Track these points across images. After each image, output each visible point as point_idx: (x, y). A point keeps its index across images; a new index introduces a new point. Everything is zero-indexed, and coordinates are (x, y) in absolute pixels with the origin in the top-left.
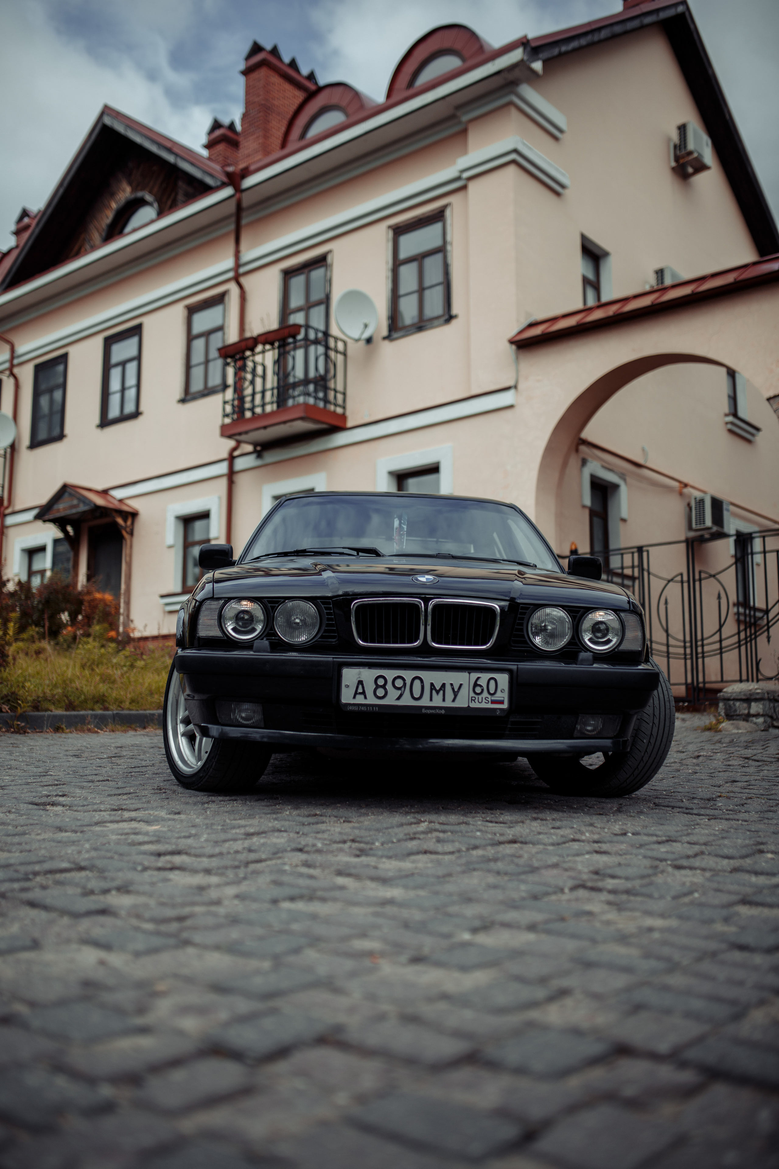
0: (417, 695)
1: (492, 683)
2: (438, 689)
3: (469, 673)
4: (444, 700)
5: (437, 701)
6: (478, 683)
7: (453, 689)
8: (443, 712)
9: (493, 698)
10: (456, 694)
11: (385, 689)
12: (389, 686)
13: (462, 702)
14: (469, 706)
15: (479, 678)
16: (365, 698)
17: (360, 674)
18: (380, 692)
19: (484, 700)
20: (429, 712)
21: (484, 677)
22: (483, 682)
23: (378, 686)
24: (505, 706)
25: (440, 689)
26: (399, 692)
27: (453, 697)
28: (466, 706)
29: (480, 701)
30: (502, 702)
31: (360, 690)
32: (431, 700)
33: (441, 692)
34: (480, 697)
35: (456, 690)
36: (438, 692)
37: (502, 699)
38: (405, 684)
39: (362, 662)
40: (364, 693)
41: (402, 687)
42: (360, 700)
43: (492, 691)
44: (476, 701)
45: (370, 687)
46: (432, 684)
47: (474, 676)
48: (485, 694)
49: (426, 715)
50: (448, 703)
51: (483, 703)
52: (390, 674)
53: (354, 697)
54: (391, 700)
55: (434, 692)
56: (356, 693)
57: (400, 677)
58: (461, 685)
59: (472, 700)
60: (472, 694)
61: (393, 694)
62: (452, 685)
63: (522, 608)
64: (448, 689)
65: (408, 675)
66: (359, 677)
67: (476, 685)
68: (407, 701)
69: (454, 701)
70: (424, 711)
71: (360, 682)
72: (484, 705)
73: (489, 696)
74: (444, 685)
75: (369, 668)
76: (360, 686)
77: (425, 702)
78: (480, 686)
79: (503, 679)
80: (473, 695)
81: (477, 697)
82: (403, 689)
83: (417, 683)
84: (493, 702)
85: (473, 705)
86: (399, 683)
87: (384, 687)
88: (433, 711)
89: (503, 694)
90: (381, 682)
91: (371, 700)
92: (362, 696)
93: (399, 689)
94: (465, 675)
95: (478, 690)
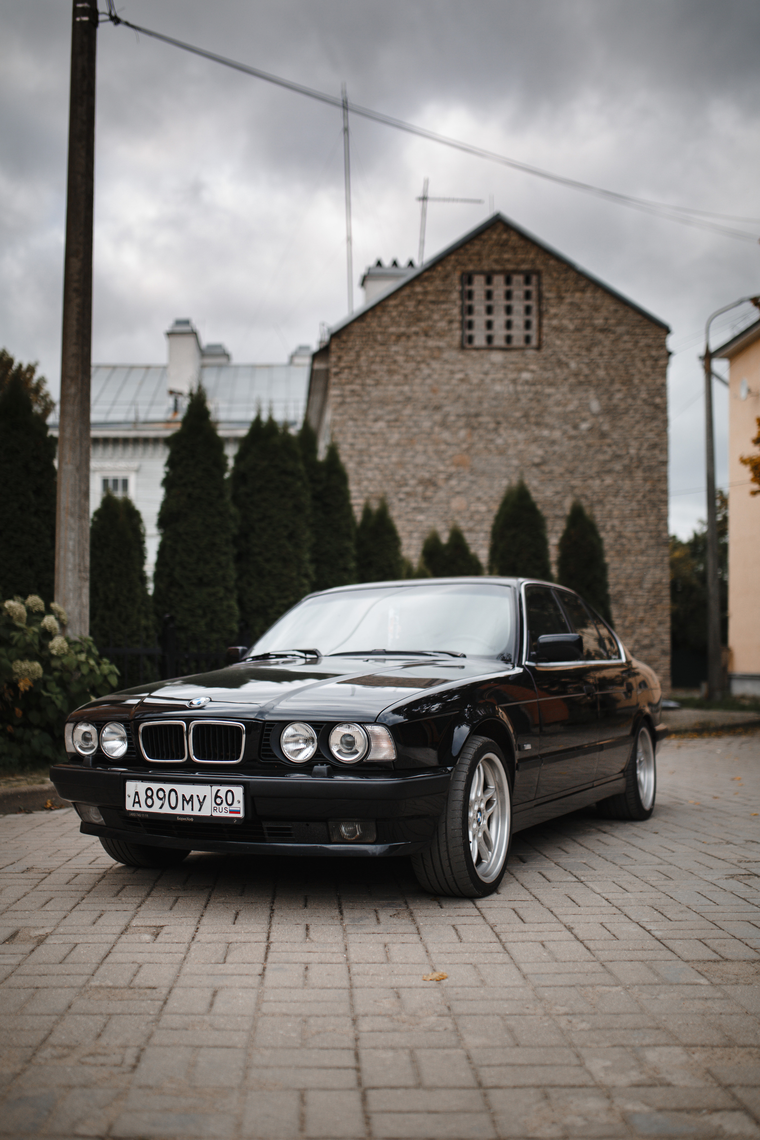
0: (173, 805)
1: (230, 795)
2: (188, 800)
3: (211, 786)
4: (192, 810)
5: (187, 811)
6: (218, 795)
7: (199, 800)
8: (192, 820)
9: (231, 809)
10: (201, 804)
11: (152, 799)
12: (155, 797)
13: (206, 811)
14: (211, 815)
15: (218, 790)
16: (140, 806)
17: (136, 787)
18: (149, 802)
19: (224, 810)
20: (182, 819)
21: (223, 790)
22: (222, 794)
23: (148, 797)
24: (241, 815)
25: (190, 800)
26: (161, 802)
27: (199, 807)
28: (210, 815)
29: (221, 811)
30: (238, 812)
31: (137, 800)
32: (183, 809)
33: (190, 802)
34: (221, 807)
35: (201, 801)
36: (188, 803)
37: (239, 809)
38: (165, 795)
39: (137, 776)
40: (139, 802)
41: (163, 798)
42: (137, 808)
43: (230, 802)
44: (218, 810)
45: (142, 797)
46: (183, 796)
47: (215, 788)
48: (224, 805)
49: (180, 822)
50: (196, 813)
51: (223, 812)
52: (155, 786)
53: (133, 806)
54: (155, 809)
55: (185, 802)
56: (134, 803)
57: (161, 789)
58: (205, 796)
59: (214, 810)
60: (214, 805)
61: (158, 803)
62: (198, 796)
63: (269, 725)
64: (195, 799)
65: (167, 787)
66: (136, 789)
67: (217, 797)
68: (166, 810)
69: (200, 810)
70: (178, 819)
71: (137, 793)
72: (223, 815)
73: (228, 807)
74: (192, 796)
75: (142, 782)
76: (137, 796)
77: (178, 811)
78: (220, 798)
79: (238, 791)
80: (216, 806)
81: (218, 807)
82: (164, 799)
83: (173, 793)
84: (231, 812)
85: (215, 814)
86: (161, 794)
87: (151, 797)
88: (185, 819)
89: (239, 806)
90: (149, 793)
91: (144, 809)
92: (138, 805)
93: (161, 799)
94: (208, 787)
95: (219, 801)
